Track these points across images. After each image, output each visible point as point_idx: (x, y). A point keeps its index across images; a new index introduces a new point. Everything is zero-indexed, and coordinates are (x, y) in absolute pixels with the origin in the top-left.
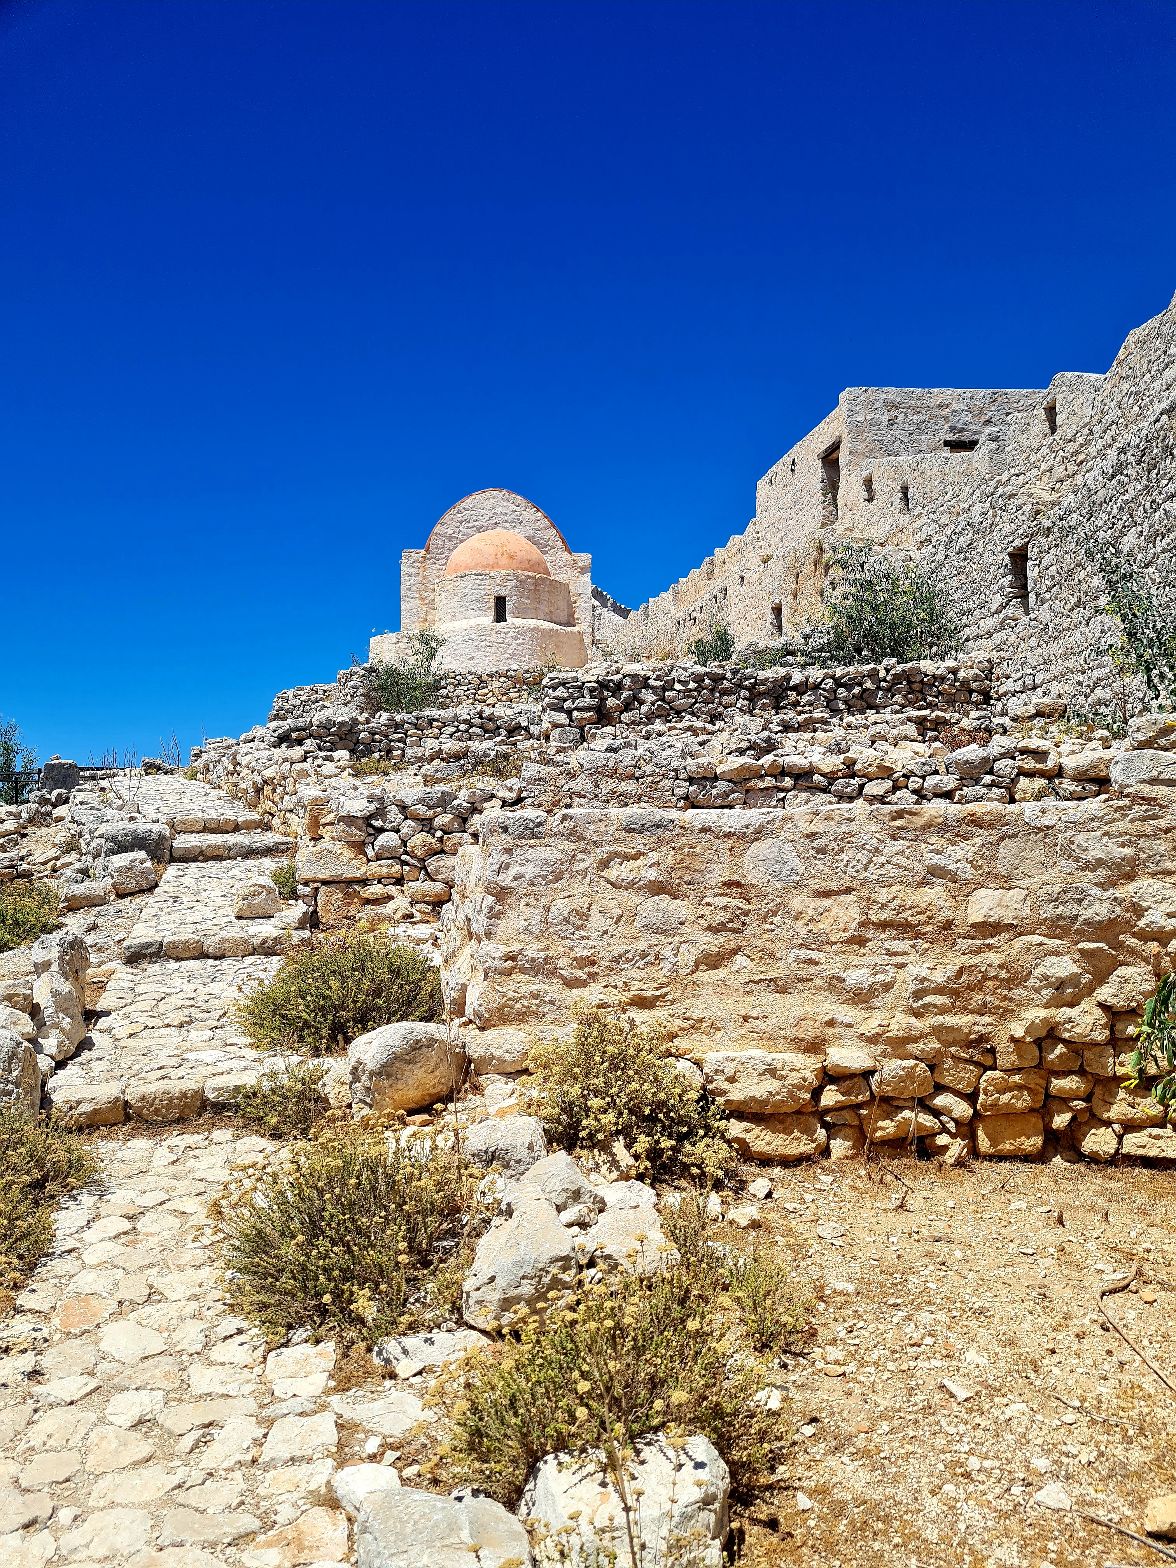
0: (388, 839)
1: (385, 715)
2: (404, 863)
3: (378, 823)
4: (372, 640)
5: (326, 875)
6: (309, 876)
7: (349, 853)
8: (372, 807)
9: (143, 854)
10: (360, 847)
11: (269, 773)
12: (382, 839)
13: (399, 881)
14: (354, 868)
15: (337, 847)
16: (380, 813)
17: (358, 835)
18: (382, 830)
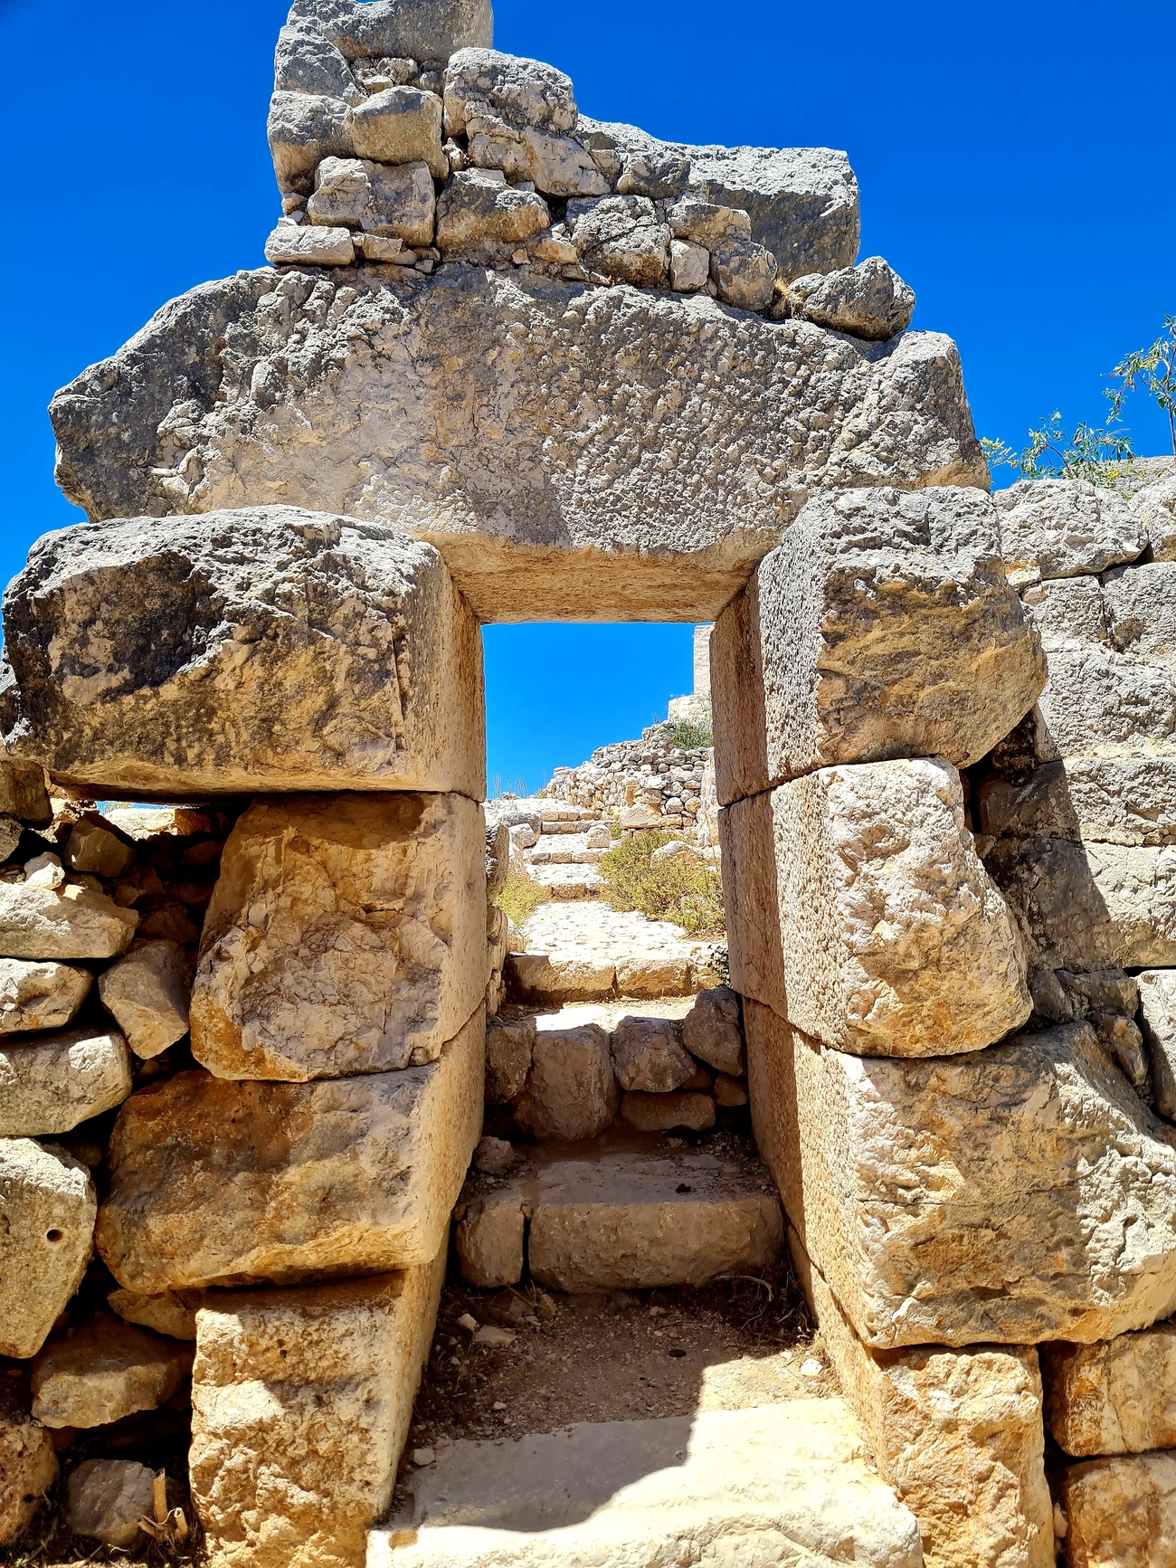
0: (674, 802)
1: (678, 751)
2: (683, 816)
3: (667, 792)
4: (671, 703)
5: (638, 824)
6: (628, 824)
7: (651, 811)
8: (664, 783)
9: (527, 825)
10: (657, 807)
11: (600, 782)
12: (670, 801)
13: (682, 827)
14: (652, 819)
15: (644, 807)
16: (669, 786)
17: (658, 800)
18: (669, 797)
